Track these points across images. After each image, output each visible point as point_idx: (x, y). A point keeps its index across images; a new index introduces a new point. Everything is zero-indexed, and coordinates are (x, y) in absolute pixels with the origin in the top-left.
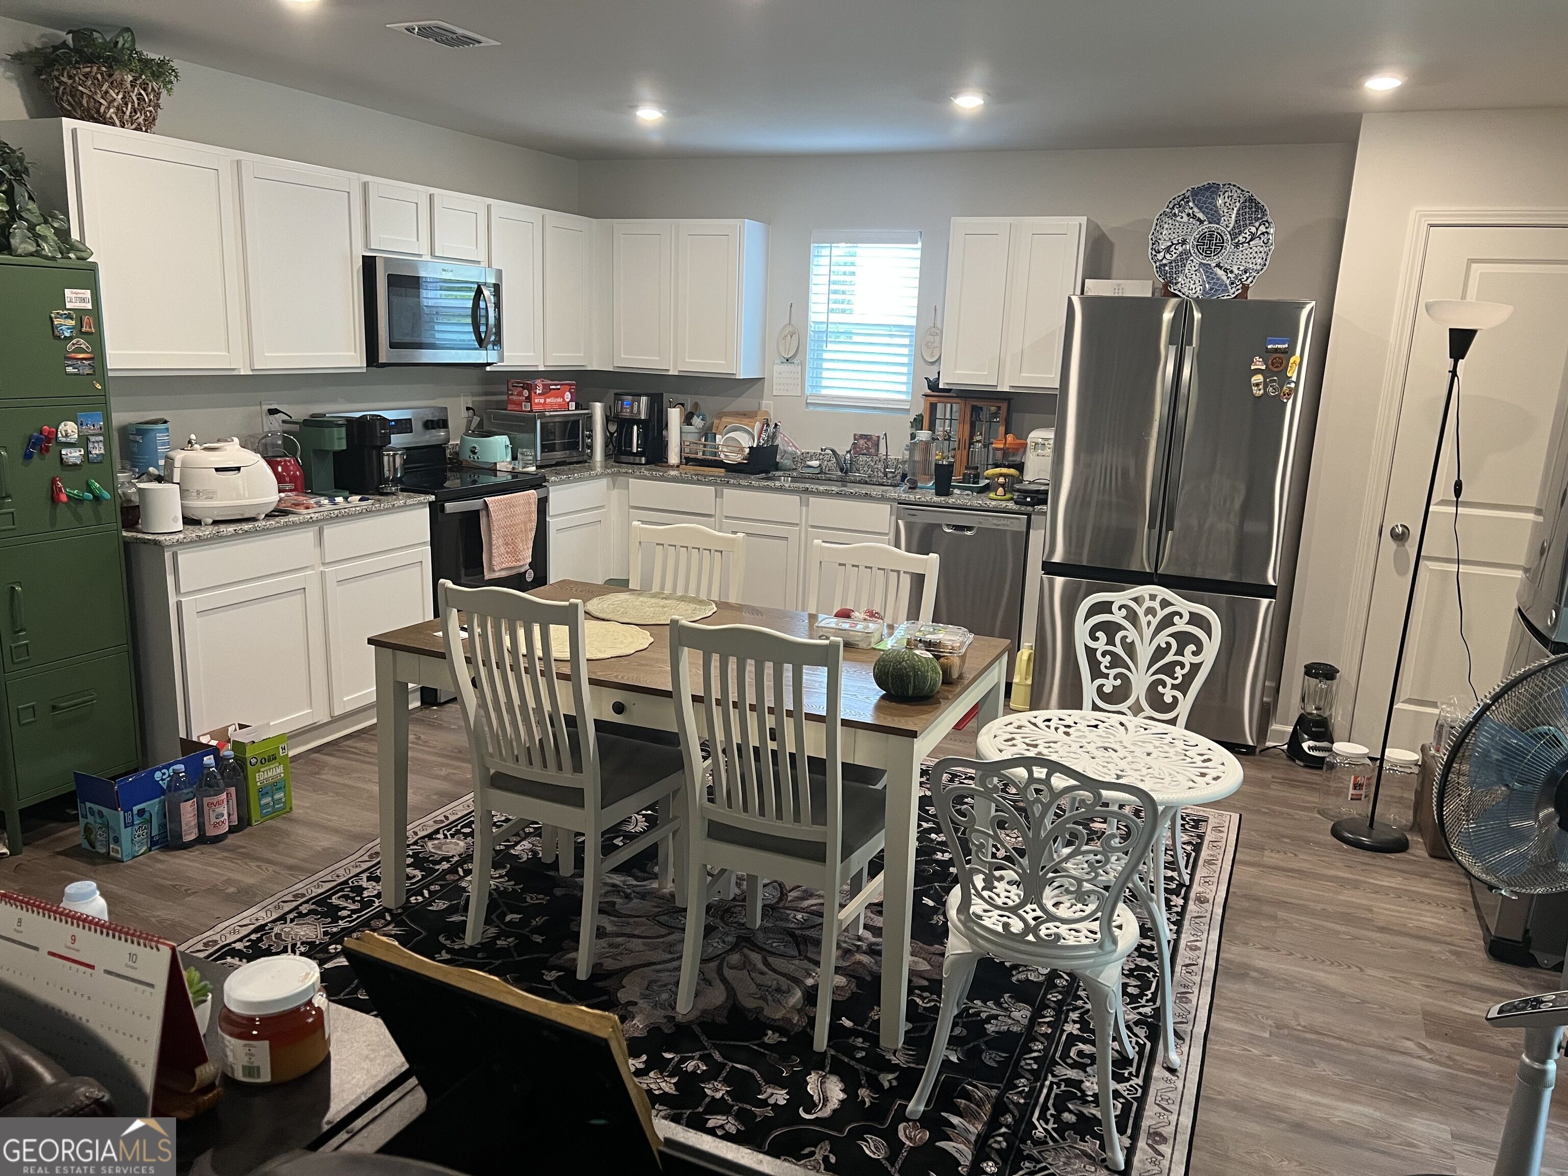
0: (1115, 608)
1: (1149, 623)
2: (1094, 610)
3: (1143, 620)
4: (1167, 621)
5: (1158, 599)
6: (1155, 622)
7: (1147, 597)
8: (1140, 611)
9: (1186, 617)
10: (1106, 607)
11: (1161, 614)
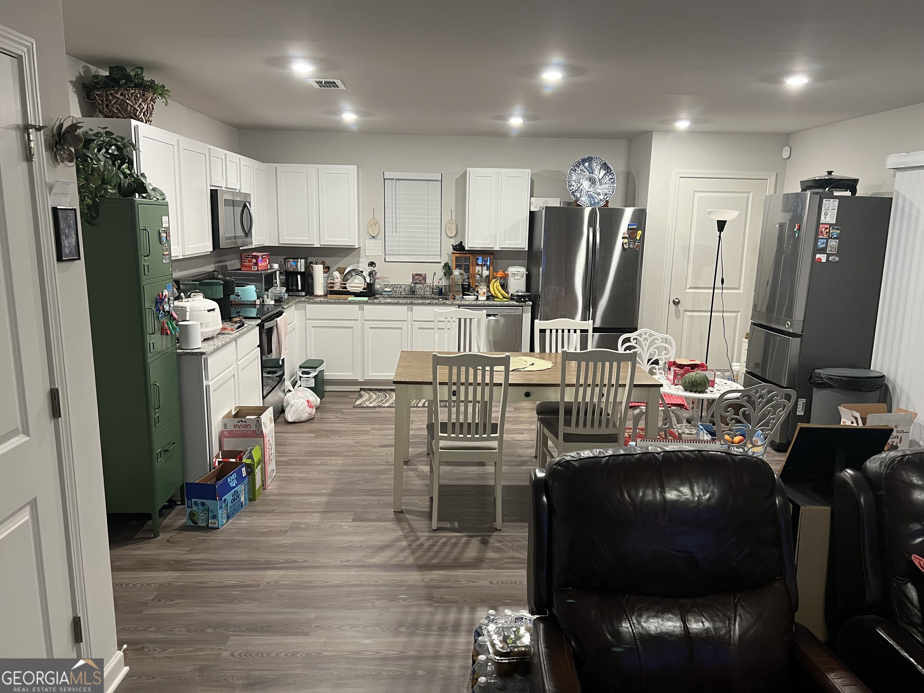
0: (632, 340)
1: (646, 344)
2: (625, 341)
3: (643, 343)
4: (652, 343)
5: (648, 334)
6: (648, 343)
7: (643, 334)
8: (642, 340)
9: (660, 340)
10: (627, 340)
11: (649, 340)
